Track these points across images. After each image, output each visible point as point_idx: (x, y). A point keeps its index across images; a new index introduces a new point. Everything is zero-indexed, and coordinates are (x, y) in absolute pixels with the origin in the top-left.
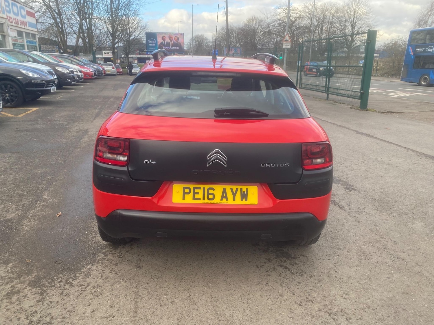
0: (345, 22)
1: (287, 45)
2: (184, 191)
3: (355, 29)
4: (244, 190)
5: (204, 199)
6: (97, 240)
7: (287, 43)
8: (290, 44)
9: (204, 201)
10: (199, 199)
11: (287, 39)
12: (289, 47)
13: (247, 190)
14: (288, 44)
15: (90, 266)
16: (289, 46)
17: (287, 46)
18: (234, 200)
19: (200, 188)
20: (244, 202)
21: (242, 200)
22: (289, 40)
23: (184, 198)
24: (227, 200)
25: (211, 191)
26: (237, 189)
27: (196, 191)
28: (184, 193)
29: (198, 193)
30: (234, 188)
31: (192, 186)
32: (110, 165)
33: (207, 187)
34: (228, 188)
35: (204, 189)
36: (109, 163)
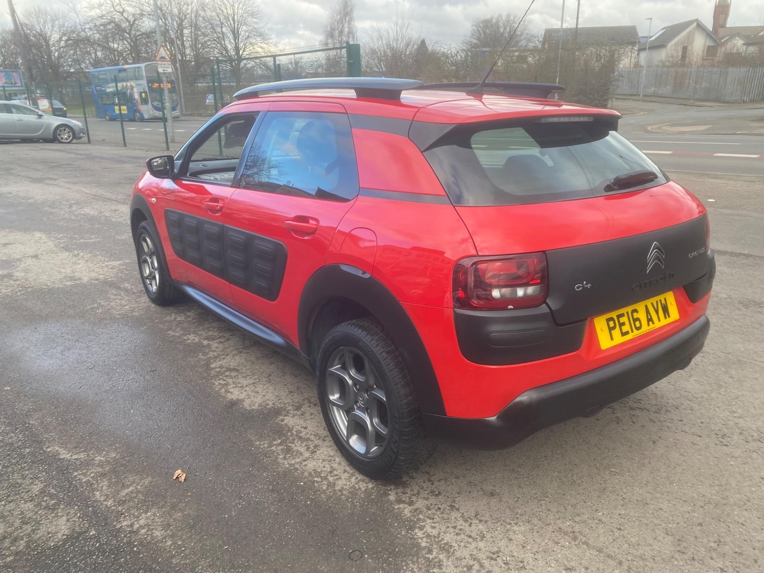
0: (222, 27)
1: (164, 67)
2: (608, 325)
3: (240, 40)
4: (663, 302)
5: (632, 332)
7: (164, 63)
8: (169, 64)
9: (633, 334)
10: (627, 333)
11: (164, 56)
12: (170, 70)
13: (665, 299)
14: (167, 66)
16: (168, 68)
17: (165, 69)
18: (659, 321)
19: (622, 315)
20: (669, 320)
21: (666, 318)
22: (167, 57)
23: (612, 339)
24: (653, 323)
25: (635, 315)
26: (657, 302)
27: (622, 320)
28: (611, 329)
29: (624, 324)
30: (654, 300)
31: (614, 315)
32: (511, 309)
33: (629, 309)
34: (648, 302)
35: (627, 313)
36: (509, 307)
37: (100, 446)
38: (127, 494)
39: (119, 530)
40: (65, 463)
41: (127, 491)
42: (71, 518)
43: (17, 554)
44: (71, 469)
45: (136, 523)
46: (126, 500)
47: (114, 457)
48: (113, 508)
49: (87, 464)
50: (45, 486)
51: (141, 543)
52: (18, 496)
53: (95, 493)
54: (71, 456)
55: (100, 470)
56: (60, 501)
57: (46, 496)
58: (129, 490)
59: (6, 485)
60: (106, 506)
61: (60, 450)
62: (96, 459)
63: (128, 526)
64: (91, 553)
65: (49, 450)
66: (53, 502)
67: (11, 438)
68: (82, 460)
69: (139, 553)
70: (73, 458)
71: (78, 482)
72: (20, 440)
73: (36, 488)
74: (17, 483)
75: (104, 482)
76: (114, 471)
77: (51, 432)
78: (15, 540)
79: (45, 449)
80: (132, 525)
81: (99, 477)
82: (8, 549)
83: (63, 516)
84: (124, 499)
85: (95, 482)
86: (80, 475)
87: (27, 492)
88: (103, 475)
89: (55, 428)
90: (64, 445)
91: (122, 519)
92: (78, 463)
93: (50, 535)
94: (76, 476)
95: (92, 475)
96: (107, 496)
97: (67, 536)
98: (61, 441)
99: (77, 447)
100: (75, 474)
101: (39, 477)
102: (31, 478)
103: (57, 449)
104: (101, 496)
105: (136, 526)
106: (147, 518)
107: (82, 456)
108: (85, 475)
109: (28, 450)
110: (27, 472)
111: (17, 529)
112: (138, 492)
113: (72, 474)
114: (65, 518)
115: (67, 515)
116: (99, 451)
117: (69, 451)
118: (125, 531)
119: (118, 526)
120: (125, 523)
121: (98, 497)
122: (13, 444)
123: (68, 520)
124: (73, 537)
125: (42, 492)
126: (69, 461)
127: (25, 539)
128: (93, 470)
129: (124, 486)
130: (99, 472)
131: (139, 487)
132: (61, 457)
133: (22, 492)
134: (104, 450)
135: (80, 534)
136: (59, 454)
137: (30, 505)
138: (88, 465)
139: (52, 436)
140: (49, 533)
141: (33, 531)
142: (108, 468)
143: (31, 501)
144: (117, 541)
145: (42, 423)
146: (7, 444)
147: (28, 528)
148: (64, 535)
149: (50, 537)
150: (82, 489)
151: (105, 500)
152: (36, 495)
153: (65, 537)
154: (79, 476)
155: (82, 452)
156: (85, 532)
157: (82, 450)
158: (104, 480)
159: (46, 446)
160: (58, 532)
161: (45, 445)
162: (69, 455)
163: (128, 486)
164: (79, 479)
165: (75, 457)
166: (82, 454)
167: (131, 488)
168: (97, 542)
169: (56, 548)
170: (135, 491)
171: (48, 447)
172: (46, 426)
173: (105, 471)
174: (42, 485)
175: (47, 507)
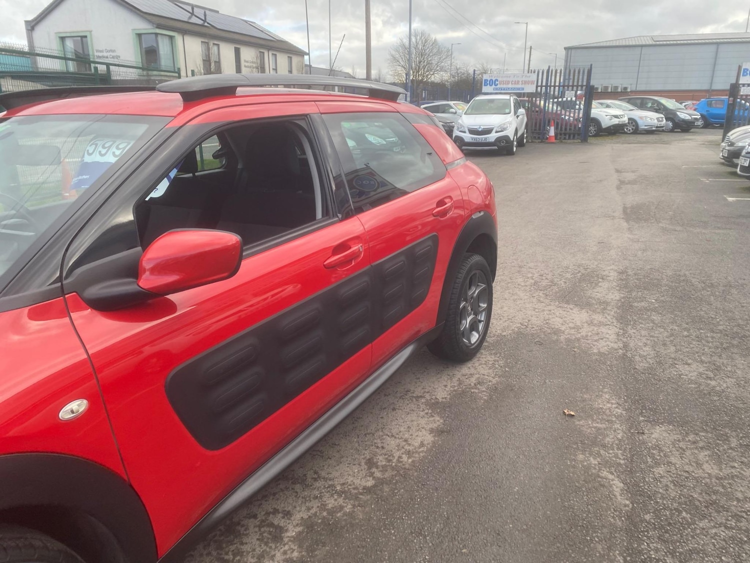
6: (493, 357)
15: (504, 334)
37: (583, 472)
38: (602, 424)
39: (626, 410)
40: (623, 477)
41: (599, 425)
42: (649, 433)
43: (697, 434)
44: (622, 468)
45: (613, 407)
46: (606, 421)
47: (582, 454)
48: (618, 422)
49: (606, 464)
50: (653, 468)
51: (620, 398)
52: (679, 473)
53: (621, 438)
54: (613, 480)
55: (602, 452)
56: (649, 449)
57: (657, 459)
58: (597, 425)
59: (685, 490)
60: (620, 426)
61: (618, 494)
62: (596, 462)
63: (619, 409)
64: (651, 410)
65: (627, 502)
66: (654, 452)
67: (657, 550)
68: (608, 469)
69: (626, 396)
70: (613, 477)
71: (625, 454)
72: (649, 538)
73: (660, 470)
74: (675, 485)
75: (608, 441)
76: (594, 443)
77: (611, 524)
78: (694, 443)
79: (631, 506)
80: (617, 408)
81: (608, 447)
82: (701, 440)
83: (653, 438)
84: (606, 423)
85: (614, 445)
86: (620, 459)
87: (670, 472)
88: (604, 446)
89: (603, 526)
90: (610, 497)
91: (619, 414)
92: (613, 470)
93: (669, 432)
94: (624, 459)
95: (611, 452)
96: (615, 431)
97: (658, 425)
98: (610, 503)
99: (601, 485)
100: (622, 462)
101: (653, 479)
102: (660, 482)
103: (619, 497)
104: (619, 433)
105: (614, 406)
106: (604, 405)
107: (605, 473)
108: (616, 456)
109: (647, 517)
110: (661, 491)
111: (691, 449)
112: (593, 420)
113: (625, 464)
114: (653, 436)
115: (650, 437)
116: (587, 468)
117: (611, 486)
118: (623, 408)
119: (624, 412)
120: (619, 411)
121: (621, 434)
122: (659, 538)
123: (652, 433)
124: (656, 423)
125: (657, 464)
126: (618, 477)
127: (687, 439)
128: (607, 455)
129: (599, 429)
130: (605, 451)
131: (590, 423)
132: (622, 485)
133: (674, 474)
134: (583, 466)
135: (650, 422)
136: (621, 490)
137: (673, 460)
138: (607, 462)
139: (613, 517)
140: (669, 433)
141: (679, 441)
142: (595, 449)
143: (671, 463)
144: (631, 407)
145: (609, 549)
146: (665, 541)
147: (681, 444)
148: (660, 427)
149: (670, 431)
150: (627, 446)
151: (618, 429)
152: (664, 464)
153: (660, 426)
154: (622, 458)
155: (602, 478)
156: (645, 420)
157: (599, 479)
158: (606, 442)
159: (627, 508)
160: (663, 430)
161: (627, 512)
162: (614, 482)
163: (595, 428)
164: (623, 455)
165: (611, 477)
166: (603, 475)
167: (594, 425)
168: (643, 412)
169: (670, 423)
170: (595, 422)
171: (625, 506)
172: (609, 539)
173: (599, 449)
174: (655, 470)
175: (660, 450)
